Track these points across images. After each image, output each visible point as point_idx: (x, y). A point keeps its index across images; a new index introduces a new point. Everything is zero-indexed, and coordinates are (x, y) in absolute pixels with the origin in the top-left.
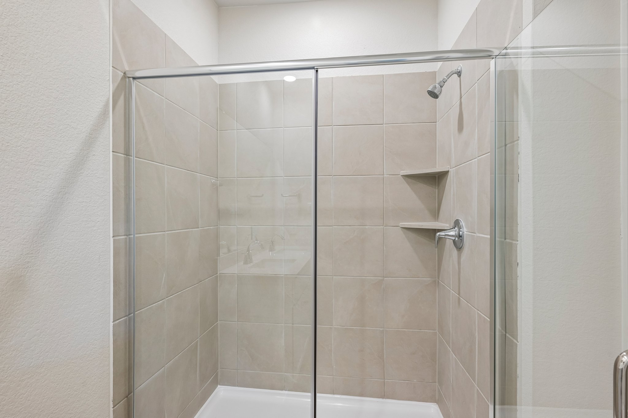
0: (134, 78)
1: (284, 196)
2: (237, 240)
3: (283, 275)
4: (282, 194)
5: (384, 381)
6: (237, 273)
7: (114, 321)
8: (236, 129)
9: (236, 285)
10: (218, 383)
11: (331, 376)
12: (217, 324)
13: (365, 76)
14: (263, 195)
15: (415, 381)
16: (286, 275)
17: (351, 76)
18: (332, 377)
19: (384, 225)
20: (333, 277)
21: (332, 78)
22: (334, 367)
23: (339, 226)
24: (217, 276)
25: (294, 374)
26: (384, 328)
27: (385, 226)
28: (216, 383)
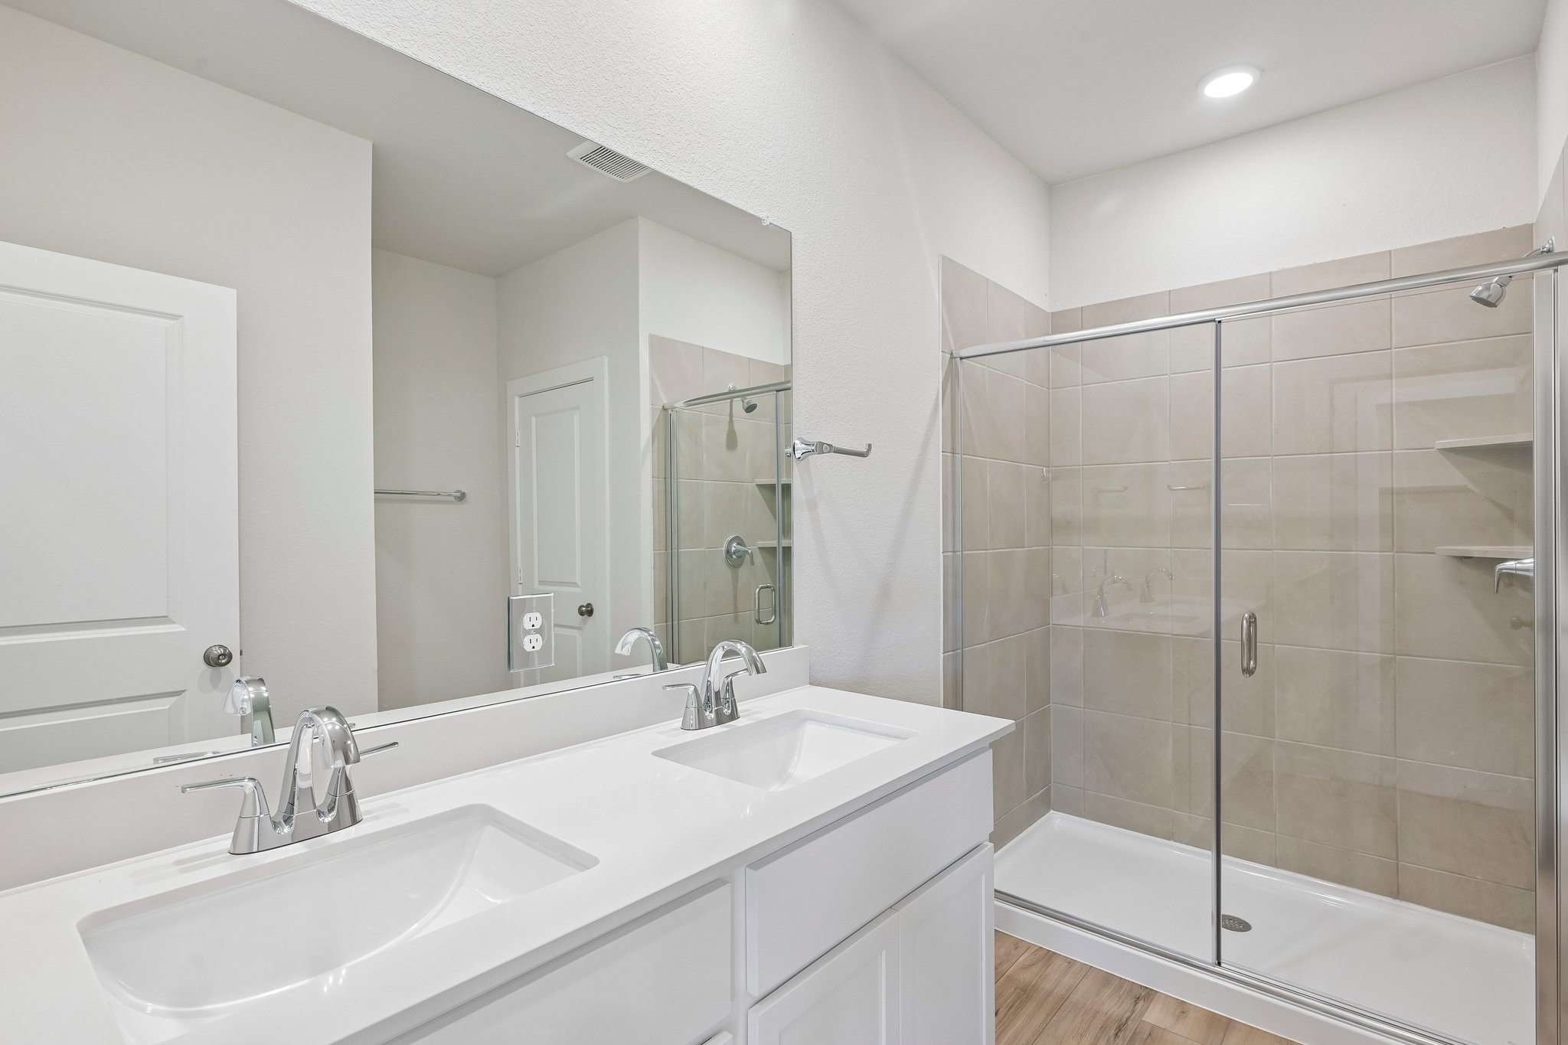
0: (961, 358)
1: (1173, 490)
2: (1083, 570)
3: (1169, 634)
4: (1169, 487)
5: (1398, 863)
6: (1082, 625)
7: (944, 653)
8: (1081, 383)
9: (1082, 647)
10: (1050, 806)
11: (1273, 832)
12: (1049, 708)
13: (1344, 259)
14: (1126, 488)
15: (1479, 877)
16: (1177, 635)
17: (1312, 263)
18: (1273, 834)
19: (1395, 550)
20: (1274, 647)
21: (1271, 273)
22: (1278, 815)
23: (1286, 550)
24: (1049, 628)
25: (1192, 815)
26: (1396, 757)
27: (1397, 552)
28: (1045, 804)
